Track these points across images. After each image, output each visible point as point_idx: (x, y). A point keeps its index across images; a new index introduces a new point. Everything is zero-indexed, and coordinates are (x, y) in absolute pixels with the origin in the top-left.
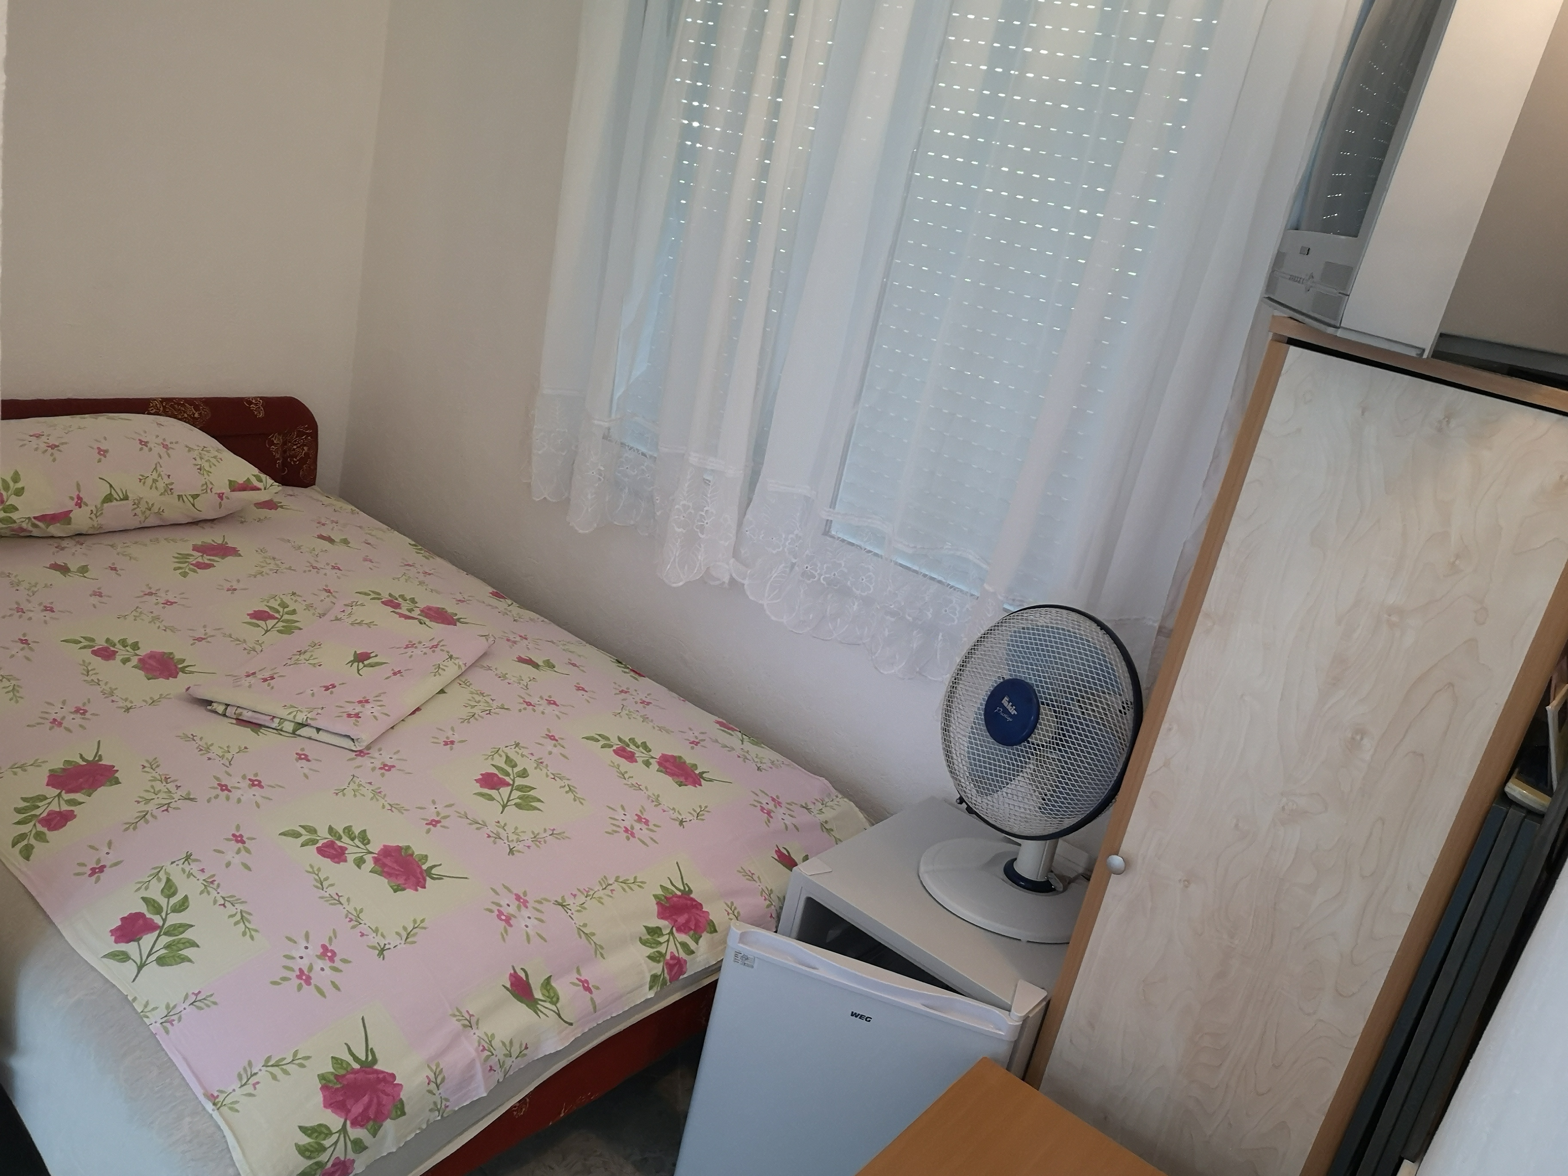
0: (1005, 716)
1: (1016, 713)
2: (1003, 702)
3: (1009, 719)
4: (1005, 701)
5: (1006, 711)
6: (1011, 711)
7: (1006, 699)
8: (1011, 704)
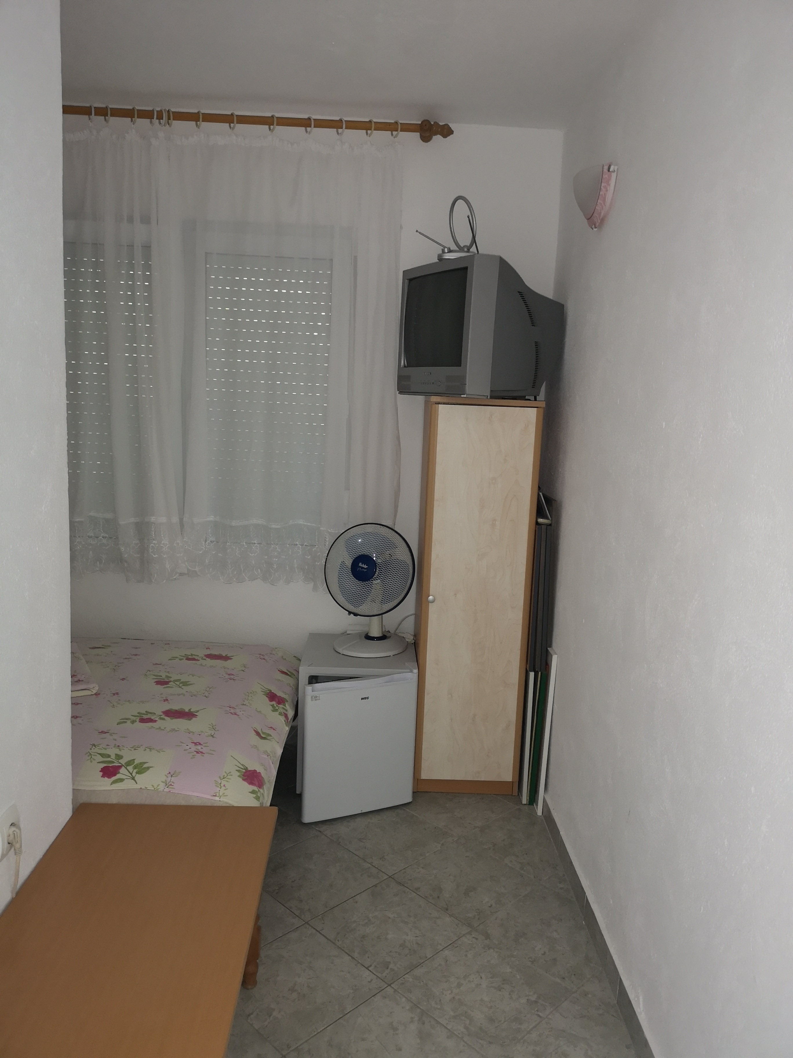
0: (363, 570)
1: (367, 567)
2: (359, 565)
3: (365, 570)
4: (360, 565)
5: (363, 568)
6: (365, 567)
7: (360, 563)
8: (363, 564)
